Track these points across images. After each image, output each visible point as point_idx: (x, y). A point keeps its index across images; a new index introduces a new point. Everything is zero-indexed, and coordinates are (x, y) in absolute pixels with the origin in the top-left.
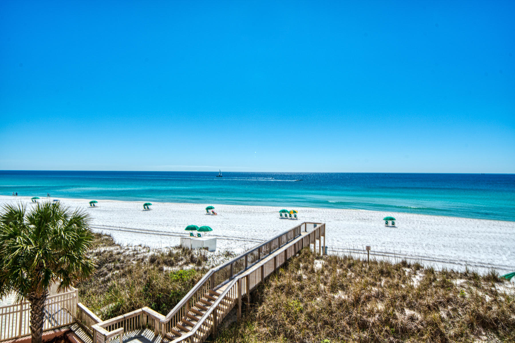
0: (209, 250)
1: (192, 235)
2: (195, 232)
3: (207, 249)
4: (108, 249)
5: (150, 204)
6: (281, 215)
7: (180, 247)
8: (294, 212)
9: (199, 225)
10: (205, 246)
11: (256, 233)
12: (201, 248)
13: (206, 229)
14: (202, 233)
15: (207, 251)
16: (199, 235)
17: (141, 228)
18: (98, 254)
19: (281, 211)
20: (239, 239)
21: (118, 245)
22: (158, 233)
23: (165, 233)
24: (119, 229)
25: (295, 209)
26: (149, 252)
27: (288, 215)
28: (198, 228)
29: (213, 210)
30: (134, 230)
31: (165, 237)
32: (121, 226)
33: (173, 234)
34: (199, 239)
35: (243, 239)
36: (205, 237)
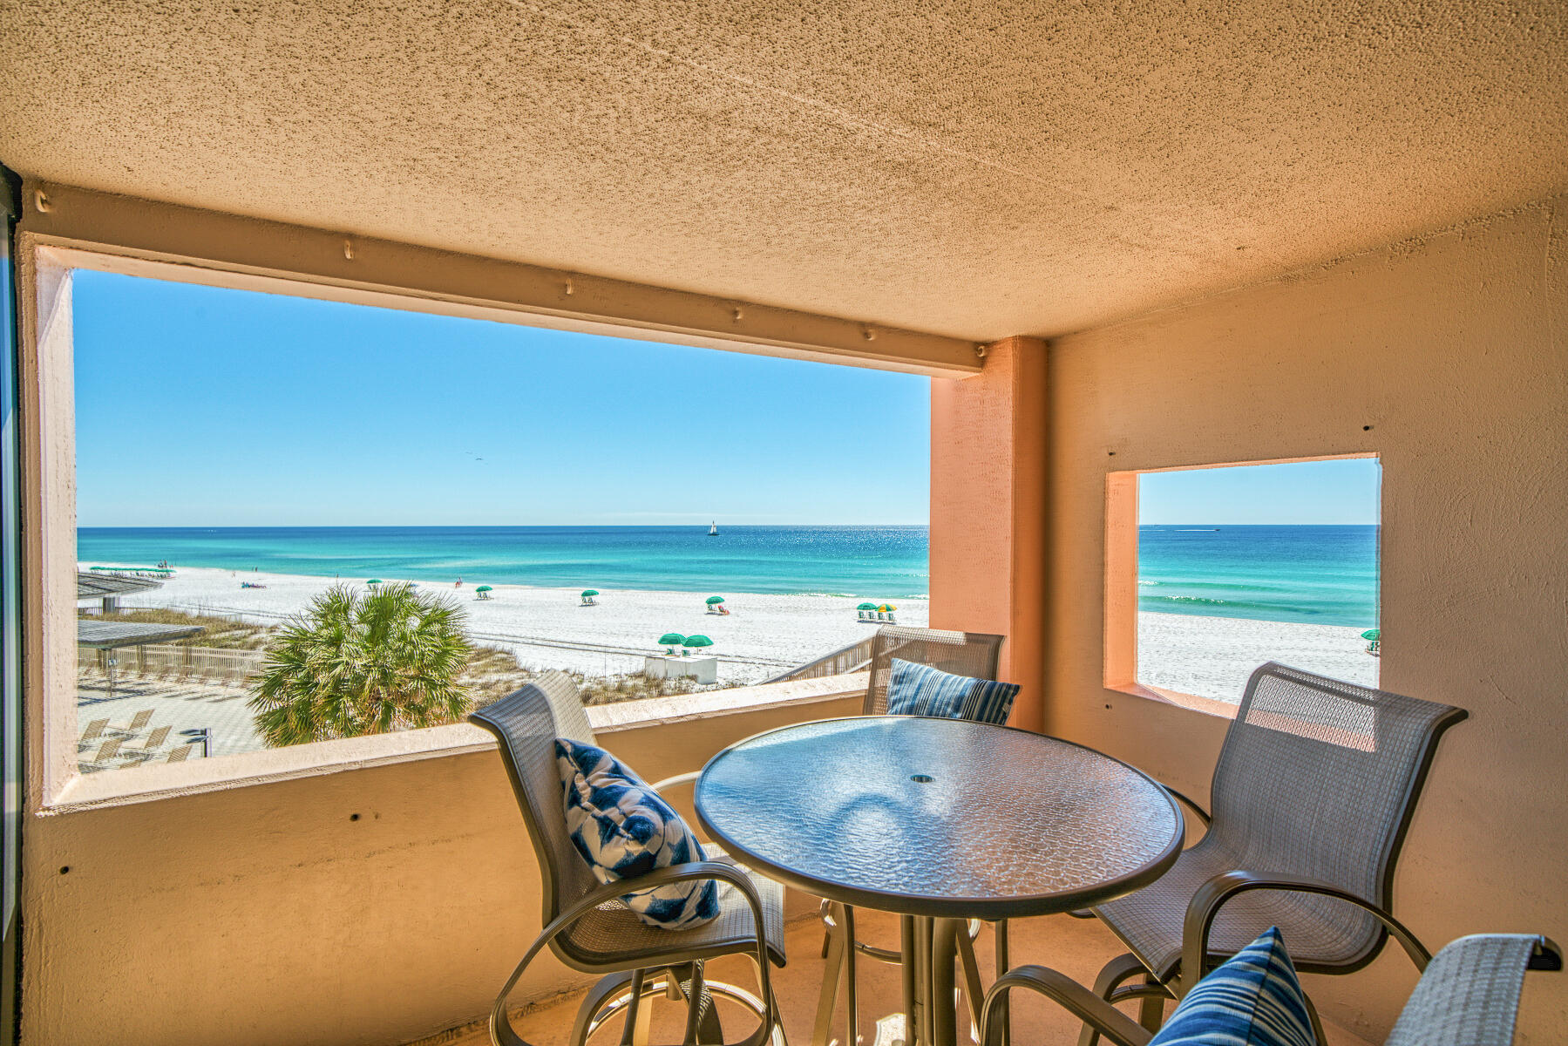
0: (700, 680)
1: (671, 652)
2: (679, 648)
3: (693, 678)
4: (505, 676)
5: (593, 593)
6: (860, 615)
7: (640, 675)
8: (889, 609)
9: (687, 633)
10: (690, 673)
11: (805, 651)
12: (683, 677)
13: (700, 642)
14: (692, 650)
15: (693, 682)
16: (685, 653)
17: (575, 640)
18: (485, 687)
19: (861, 606)
20: (768, 662)
21: (524, 670)
22: (605, 650)
23: (621, 650)
24: (530, 641)
25: (891, 602)
26: (581, 682)
27: (876, 613)
28: (684, 639)
29: (721, 604)
30: (560, 644)
31: (621, 656)
32: (535, 636)
33: (637, 652)
34: (682, 659)
35: (775, 663)
36: (697, 656)
